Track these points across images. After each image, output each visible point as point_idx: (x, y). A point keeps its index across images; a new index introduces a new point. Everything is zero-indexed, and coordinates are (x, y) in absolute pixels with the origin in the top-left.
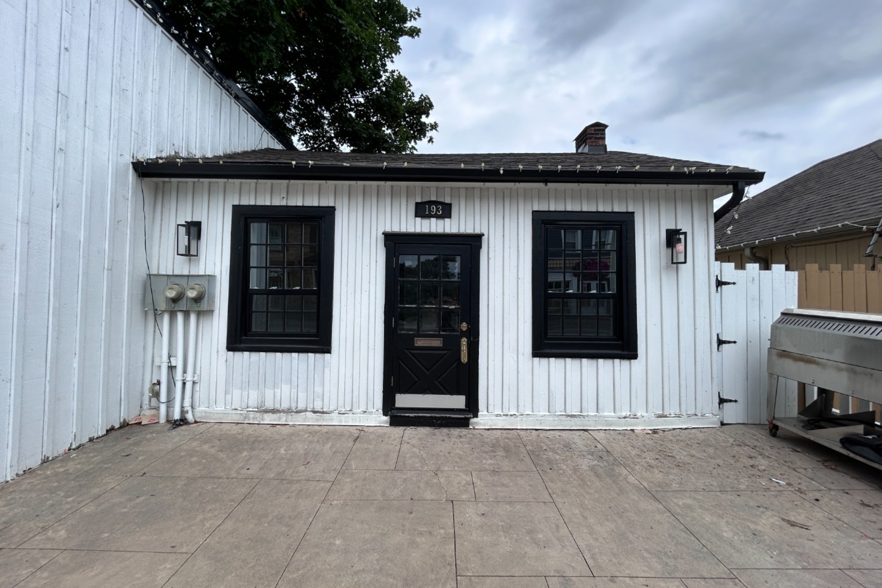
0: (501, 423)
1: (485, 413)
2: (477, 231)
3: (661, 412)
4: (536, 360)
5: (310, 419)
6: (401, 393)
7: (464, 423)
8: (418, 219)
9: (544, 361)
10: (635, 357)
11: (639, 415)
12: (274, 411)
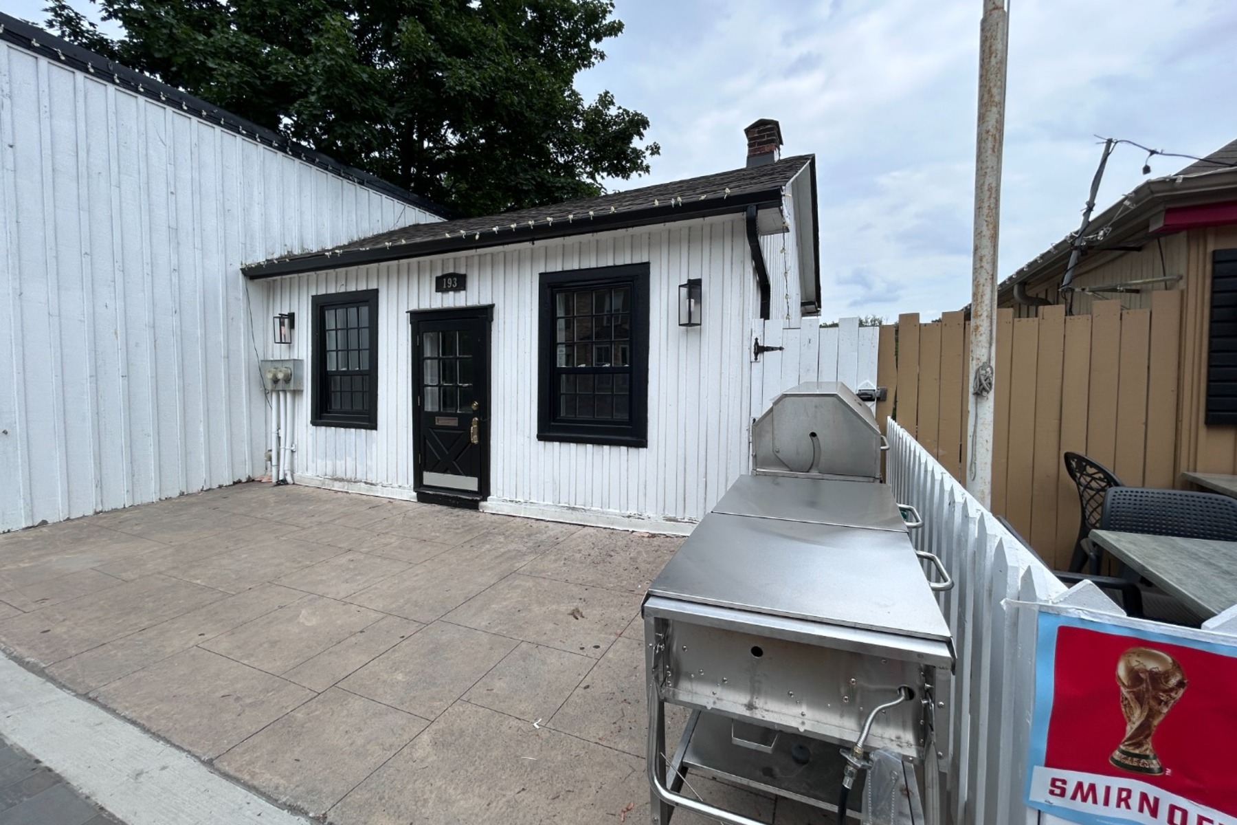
0: (507, 509)
1: (495, 497)
2: (489, 302)
3: (672, 515)
4: (541, 443)
5: (362, 488)
6: (427, 471)
7: (474, 506)
8: (439, 294)
9: (548, 445)
10: (644, 445)
11: (645, 515)
12: (341, 480)
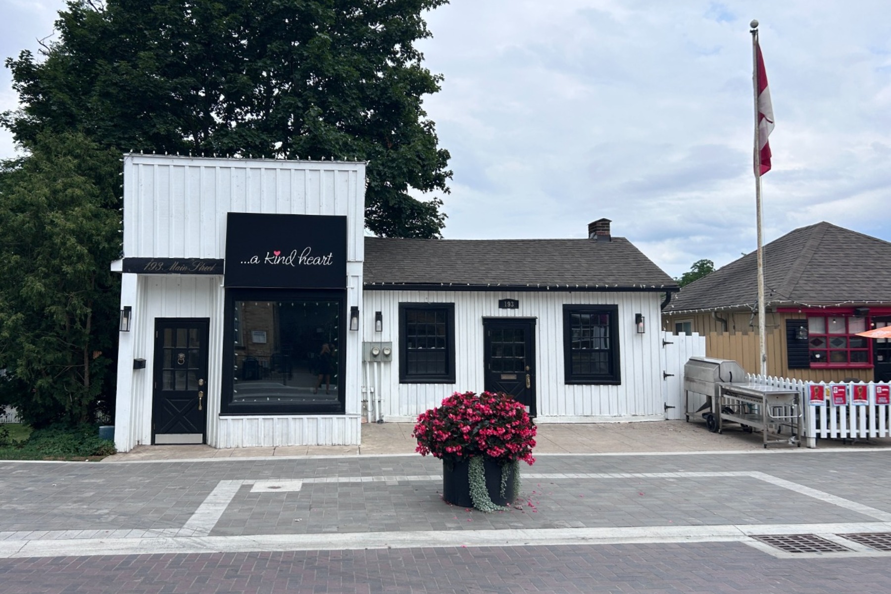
0: (549, 420)
1: (540, 415)
2: (533, 316)
3: (634, 414)
4: (567, 386)
8: (501, 309)
9: (571, 387)
10: (620, 384)
11: (622, 415)
